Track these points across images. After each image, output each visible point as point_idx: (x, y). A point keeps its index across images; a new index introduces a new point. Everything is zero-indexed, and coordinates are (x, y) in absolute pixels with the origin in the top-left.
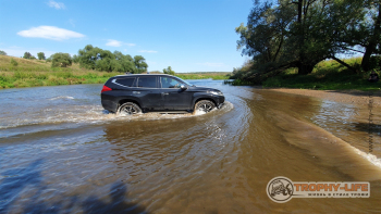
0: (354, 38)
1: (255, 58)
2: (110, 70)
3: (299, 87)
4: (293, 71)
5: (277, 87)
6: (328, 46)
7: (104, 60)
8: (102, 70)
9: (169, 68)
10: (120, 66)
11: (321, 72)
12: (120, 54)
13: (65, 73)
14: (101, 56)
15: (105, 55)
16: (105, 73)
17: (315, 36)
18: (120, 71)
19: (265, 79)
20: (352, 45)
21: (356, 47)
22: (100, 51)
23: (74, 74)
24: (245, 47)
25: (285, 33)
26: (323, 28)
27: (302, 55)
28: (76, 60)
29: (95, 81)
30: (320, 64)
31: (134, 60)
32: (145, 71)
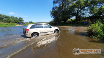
0: (74, 15)
1: (54, 19)
2: (9, 22)
3: (64, 25)
4: (63, 22)
6: (69, 16)
7: (7, 19)
8: (6, 22)
9: (31, 21)
10: (13, 21)
12: (13, 17)
15: (7, 17)
16: (7, 23)
17: (66, 14)
18: (13, 22)
20: (74, 16)
21: (74, 17)
22: (5, 16)
24: (52, 16)
25: (60, 13)
26: (68, 12)
27: (64, 18)
30: (68, 20)
31: (19, 19)
32: (23, 22)
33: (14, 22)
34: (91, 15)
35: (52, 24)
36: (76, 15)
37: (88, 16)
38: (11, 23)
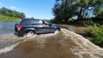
0: (76, 14)
1: (56, 17)
2: (12, 16)
4: (64, 21)
5: (60, 24)
6: (71, 15)
7: (9, 13)
8: (8, 16)
10: (15, 15)
11: (69, 21)
14: (8, 11)
15: (10, 11)
16: (9, 17)
17: (69, 13)
18: (15, 17)
19: (58, 22)
21: (76, 16)
22: (8, 10)
24: (53, 13)
26: (70, 11)
27: (66, 17)
30: (69, 19)
32: (25, 17)
34: (94, 16)
35: (53, 21)
36: (79, 14)
37: (91, 17)
38: (12, 17)
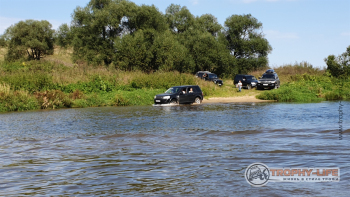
13: (34, 78)
23: (55, 77)
28: (64, 40)
29: (107, 99)
31: (225, 29)
33: (188, 67)
